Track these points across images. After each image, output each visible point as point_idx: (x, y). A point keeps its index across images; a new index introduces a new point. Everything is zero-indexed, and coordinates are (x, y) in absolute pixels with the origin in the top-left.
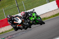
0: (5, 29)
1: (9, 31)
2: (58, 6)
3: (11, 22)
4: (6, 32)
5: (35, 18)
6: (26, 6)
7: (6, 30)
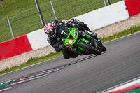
0: (11, 61)
1: (20, 67)
2: (129, 13)
4: (14, 68)
5: (75, 41)
6: (59, 12)
7: (14, 65)
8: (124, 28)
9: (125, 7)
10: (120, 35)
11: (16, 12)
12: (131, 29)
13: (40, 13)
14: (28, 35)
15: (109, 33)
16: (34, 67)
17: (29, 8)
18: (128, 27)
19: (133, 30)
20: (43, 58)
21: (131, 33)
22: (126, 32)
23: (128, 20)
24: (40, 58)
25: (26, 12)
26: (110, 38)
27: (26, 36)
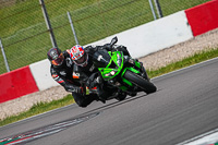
1: (18, 118)
3: (63, 73)
5: (119, 70)
8: (184, 54)
9: (186, 20)
10: (177, 65)
11: (12, 31)
12: (196, 56)
13: (51, 31)
14: (31, 66)
15: (161, 62)
16: (41, 117)
17: (33, 23)
18: (191, 54)
19: (198, 57)
20: (55, 103)
21: (196, 62)
22: (188, 61)
23: (190, 41)
24: (51, 104)
25: (29, 29)
26: (163, 70)
27: (28, 69)
